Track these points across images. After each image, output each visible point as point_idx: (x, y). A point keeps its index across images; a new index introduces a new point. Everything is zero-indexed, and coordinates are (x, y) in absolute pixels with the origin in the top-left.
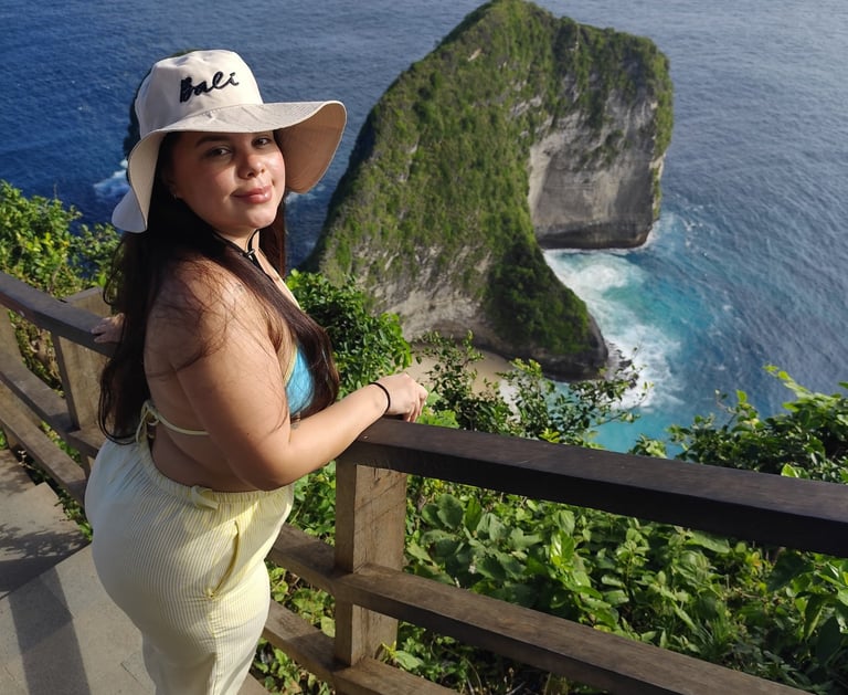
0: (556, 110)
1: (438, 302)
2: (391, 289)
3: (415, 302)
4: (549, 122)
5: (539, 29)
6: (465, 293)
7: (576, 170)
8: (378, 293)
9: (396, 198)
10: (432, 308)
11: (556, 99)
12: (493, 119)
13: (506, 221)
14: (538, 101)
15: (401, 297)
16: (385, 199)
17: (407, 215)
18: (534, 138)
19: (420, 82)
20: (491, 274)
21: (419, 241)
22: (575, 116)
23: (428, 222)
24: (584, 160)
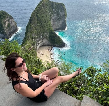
0: (53, 14)
1: (43, 40)
2: (37, 40)
3: (40, 41)
4: (52, 15)
5: (50, 3)
6: (46, 39)
7: (56, 21)
8: (36, 41)
9: (36, 28)
10: (43, 41)
11: (53, 12)
12: (46, 16)
13: (50, 29)
14: (51, 13)
15: (39, 41)
16: (34, 28)
17: (38, 30)
18: (51, 18)
19: (36, 12)
20: (49, 36)
21: (40, 33)
22: (55, 14)
23: (40, 30)
24: (57, 20)
